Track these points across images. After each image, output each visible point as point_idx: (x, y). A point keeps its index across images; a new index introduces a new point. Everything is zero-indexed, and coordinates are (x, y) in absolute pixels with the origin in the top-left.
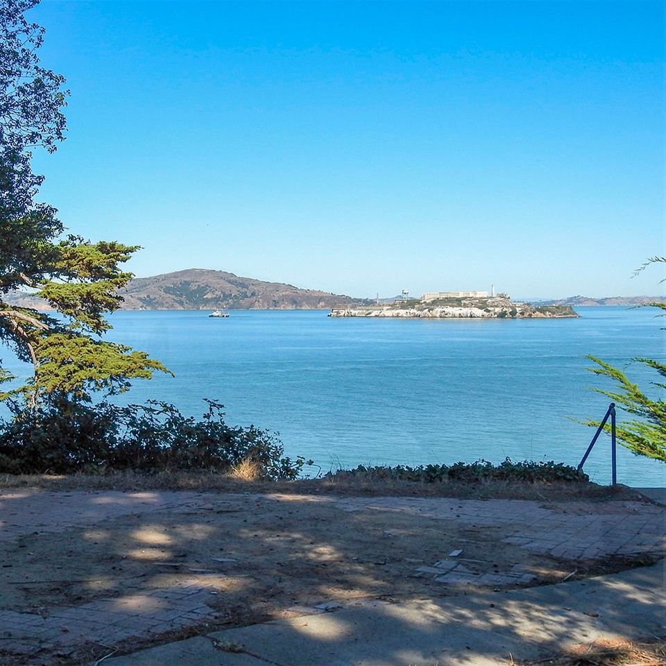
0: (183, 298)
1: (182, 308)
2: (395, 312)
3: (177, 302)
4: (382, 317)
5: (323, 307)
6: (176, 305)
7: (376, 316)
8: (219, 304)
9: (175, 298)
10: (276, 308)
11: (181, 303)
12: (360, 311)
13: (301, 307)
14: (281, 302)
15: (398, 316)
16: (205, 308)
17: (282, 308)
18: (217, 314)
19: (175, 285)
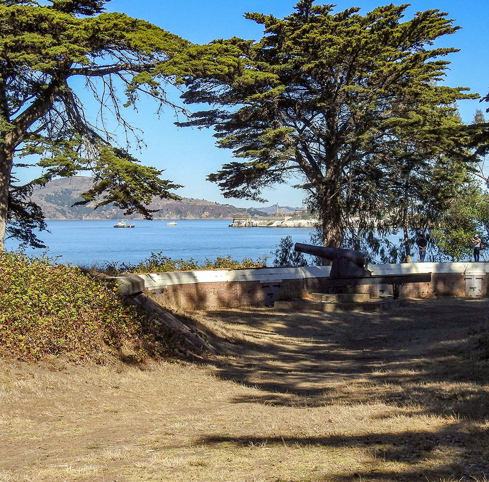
0: (65, 208)
1: (64, 218)
2: (296, 222)
3: (59, 211)
4: (283, 227)
5: (207, 217)
6: (58, 214)
7: (278, 226)
8: (103, 214)
9: (57, 207)
10: (160, 218)
11: (63, 213)
12: (261, 221)
13: (185, 216)
14: (165, 212)
15: (299, 227)
16: (88, 218)
17: (166, 218)
18: (123, 225)
19: (56, 193)
